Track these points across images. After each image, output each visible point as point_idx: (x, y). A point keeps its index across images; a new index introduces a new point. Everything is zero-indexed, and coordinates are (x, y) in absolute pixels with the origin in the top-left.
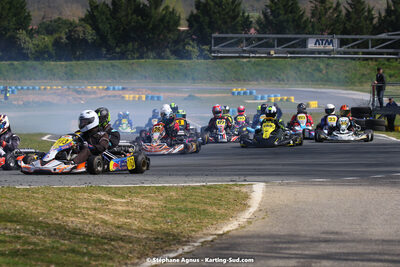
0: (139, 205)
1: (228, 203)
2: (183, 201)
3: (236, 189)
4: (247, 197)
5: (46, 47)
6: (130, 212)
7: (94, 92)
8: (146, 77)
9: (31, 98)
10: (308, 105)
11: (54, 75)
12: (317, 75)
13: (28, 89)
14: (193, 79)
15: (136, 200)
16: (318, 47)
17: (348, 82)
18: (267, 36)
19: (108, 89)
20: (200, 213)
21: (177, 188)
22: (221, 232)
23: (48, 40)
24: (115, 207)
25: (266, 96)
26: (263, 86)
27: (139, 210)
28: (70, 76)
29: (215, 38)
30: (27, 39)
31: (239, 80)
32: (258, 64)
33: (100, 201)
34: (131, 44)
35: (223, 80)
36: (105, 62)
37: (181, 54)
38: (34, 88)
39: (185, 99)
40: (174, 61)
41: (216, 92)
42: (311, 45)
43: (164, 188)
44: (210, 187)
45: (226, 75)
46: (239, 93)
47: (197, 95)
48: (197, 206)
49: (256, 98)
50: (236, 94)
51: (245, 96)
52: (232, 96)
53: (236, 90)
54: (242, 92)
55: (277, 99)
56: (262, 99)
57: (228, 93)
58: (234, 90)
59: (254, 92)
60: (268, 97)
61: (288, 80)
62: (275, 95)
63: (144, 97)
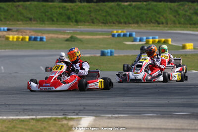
3: (64, 122)
4: (70, 129)
8: (31, 19)
10: (184, 47)
12: (195, 18)
14: (77, 21)
21: (4, 120)
26: (144, 29)
31: (120, 23)
35: (105, 23)
39: (67, 40)
45: (108, 17)
46: (119, 35)
47: (79, 37)
49: (135, 40)
50: (116, 36)
51: (124, 38)
52: (112, 38)
53: (117, 32)
54: (122, 34)
55: (155, 41)
56: (140, 40)
57: (108, 35)
58: (115, 32)
59: (134, 34)
60: (147, 38)
61: (167, 24)
62: (153, 36)
63: (27, 37)
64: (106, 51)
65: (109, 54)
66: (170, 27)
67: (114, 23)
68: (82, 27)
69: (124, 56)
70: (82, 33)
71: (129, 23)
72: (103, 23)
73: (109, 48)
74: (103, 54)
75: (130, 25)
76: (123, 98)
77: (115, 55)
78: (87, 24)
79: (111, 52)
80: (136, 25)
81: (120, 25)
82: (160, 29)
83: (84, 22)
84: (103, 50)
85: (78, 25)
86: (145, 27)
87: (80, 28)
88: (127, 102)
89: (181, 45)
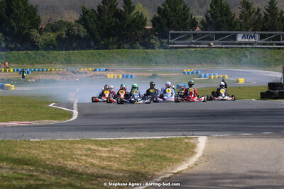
0: (118, 153)
1: (181, 151)
2: (149, 149)
3: (187, 140)
4: (194, 146)
5: (52, 41)
6: (111, 157)
7: (86, 73)
8: (122, 62)
9: (41, 77)
10: (237, 81)
11: (57, 60)
12: (244, 59)
13: (39, 70)
14: (156, 63)
15: (115, 149)
16: (244, 40)
17: (266, 65)
18: (208, 32)
19: (95, 70)
20: (161, 157)
21: (144, 140)
22: (175, 171)
23: (53, 36)
24: (100, 154)
26: (206, 68)
27: (118, 156)
28: (68, 61)
29: (171, 34)
30: (38, 35)
31: (188, 63)
32: (202, 53)
33: (90, 149)
34: (111, 39)
35: (177, 64)
36: (93, 51)
37: (147, 45)
38: (43, 70)
39: (150, 77)
40: (141, 50)
41: (172, 72)
42: (239, 39)
43: (135, 140)
44: (168, 140)
45: (179, 60)
46: (188, 73)
47: (158, 74)
48: (158, 153)
49: (200, 76)
50: (186, 73)
51: (192, 75)
52: (184, 75)
53: (187, 71)
54: (191, 72)
55: (215, 77)
56: (205, 77)
57: (181, 73)
58: (185, 71)
59: (199, 72)
60: (209, 75)
61: (223, 64)
62: (214, 74)
63: (121, 75)
66: (225, 67)
67: (184, 64)
68: (160, 67)
70: (161, 72)
75: (196, 65)
78: (164, 65)
80: (200, 65)
81: (188, 65)
82: (219, 68)
83: (162, 64)
84: (178, 84)
85: (158, 66)
86: (207, 66)
89: (235, 80)
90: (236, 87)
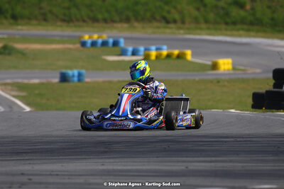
10: (215, 66)
12: (235, 12)
14: (14, 17)
25: (142, 49)
26: (140, 31)
31: (95, 20)
35: (68, 20)
41: (51, 42)
46: (94, 44)
47: (19, 46)
49: (123, 53)
50: (89, 45)
51: (104, 48)
52: (82, 49)
53: (90, 37)
54: (100, 41)
55: (161, 55)
56: (134, 53)
57: (74, 44)
58: (86, 37)
59: (122, 41)
60: (146, 50)
61: (183, 22)
62: (158, 46)
64: (70, 72)
65: (76, 79)
66: (188, 29)
67: (84, 21)
68: (25, 28)
69: (104, 82)
70: (25, 39)
71: (113, 21)
72: (63, 21)
73: (76, 68)
74: (64, 78)
75: (115, 25)
76: (101, 161)
77: (87, 80)
78: (34, 22)
79: (80, 75)
80: (125, 25)
81: (96, 24)
82: (170, 32)
83: (29, 19)
84: (64, 71)
85: (18, 25)
86: (143, 28)
87: (22, 30)
88: (110, 167)
89: (210, 63)
90: (211, 82)
